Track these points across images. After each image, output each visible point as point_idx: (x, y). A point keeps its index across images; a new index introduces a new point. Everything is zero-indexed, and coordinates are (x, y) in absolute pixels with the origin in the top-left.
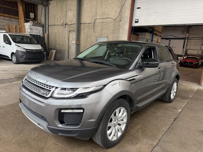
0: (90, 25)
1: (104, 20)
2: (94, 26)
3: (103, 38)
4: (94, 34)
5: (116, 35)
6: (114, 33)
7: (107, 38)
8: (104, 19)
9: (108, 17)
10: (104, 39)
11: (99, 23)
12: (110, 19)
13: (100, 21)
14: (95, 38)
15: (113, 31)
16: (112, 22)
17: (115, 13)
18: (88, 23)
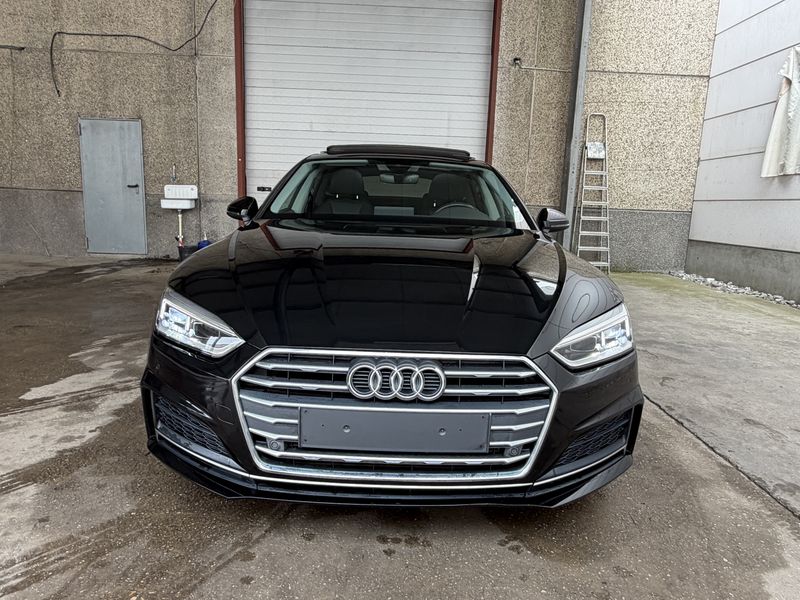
0: (27, 57)
1: (108, 44)
2: (53, 65)
3: (114, 119)
4: (60, 101)
5: (184, 113)
6: (170, 103)
7: (139, 123)
8: (109, 38)
9: (131, 33)
10: (121, 128)
11: (80, 51)
12: (142, 43)
13: (85, 42)
14: (66, 122)
15: (164, 95)
16: (154, 54)
17: (162, 20)
18: (11, 48)
